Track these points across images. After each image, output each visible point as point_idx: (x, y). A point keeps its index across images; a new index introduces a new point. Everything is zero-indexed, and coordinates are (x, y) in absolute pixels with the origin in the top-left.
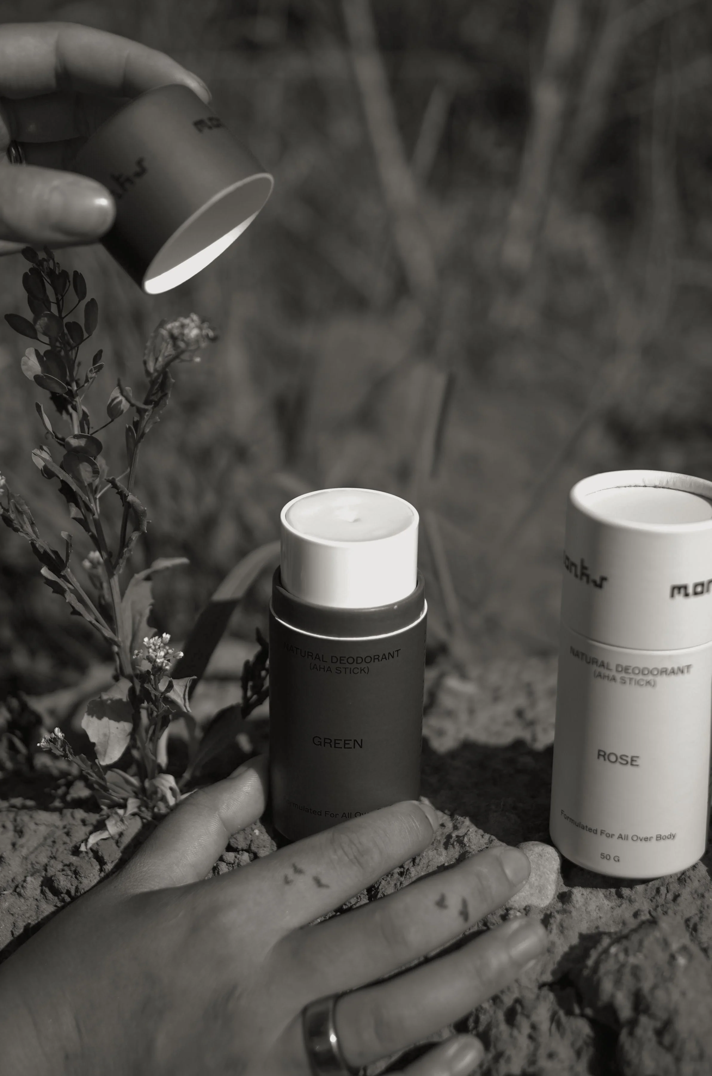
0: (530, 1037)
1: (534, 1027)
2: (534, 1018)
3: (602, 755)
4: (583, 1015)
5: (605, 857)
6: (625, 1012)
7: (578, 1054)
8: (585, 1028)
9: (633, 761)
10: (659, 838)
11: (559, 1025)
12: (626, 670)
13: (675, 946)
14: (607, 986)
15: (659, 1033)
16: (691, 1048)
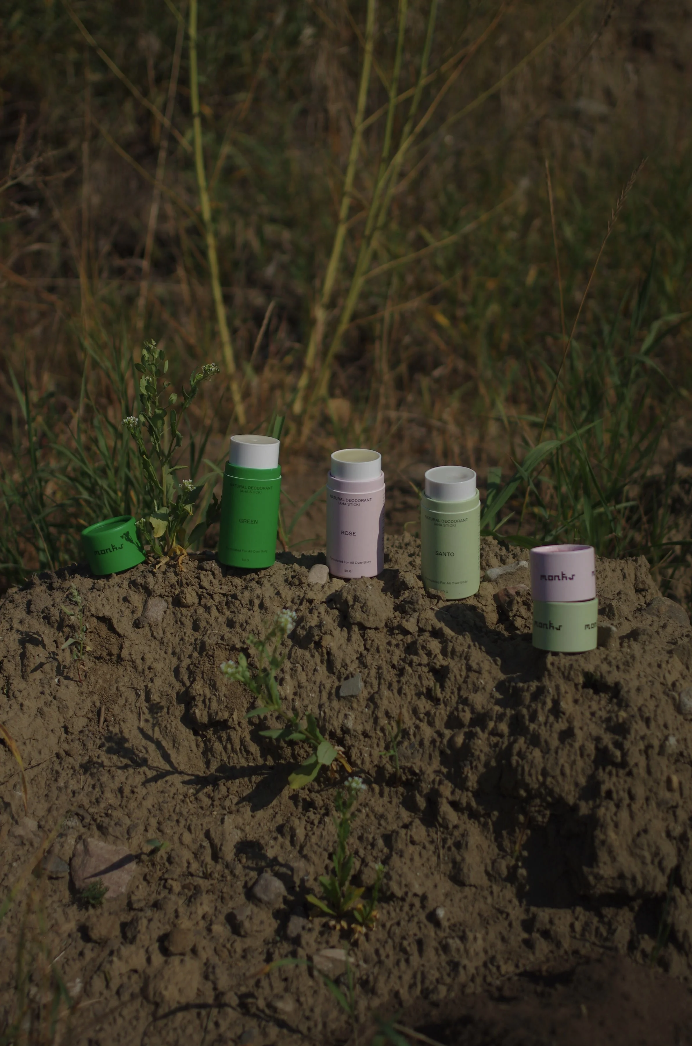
0: (318, 617)
1: (319, 613)
2: (319, 610)
3: (343, 532)
4: (336, 608)
5: (346, 571)
6: (351, 603)
7: (334, 621)
8: (336, 612)
9: (353, 534)
10: (365, 562)
11: (328, 612)
12: (349, 500)
13: (368, 584)
14: (345, 594)
15: (362, 608)
16: (372, 611)
